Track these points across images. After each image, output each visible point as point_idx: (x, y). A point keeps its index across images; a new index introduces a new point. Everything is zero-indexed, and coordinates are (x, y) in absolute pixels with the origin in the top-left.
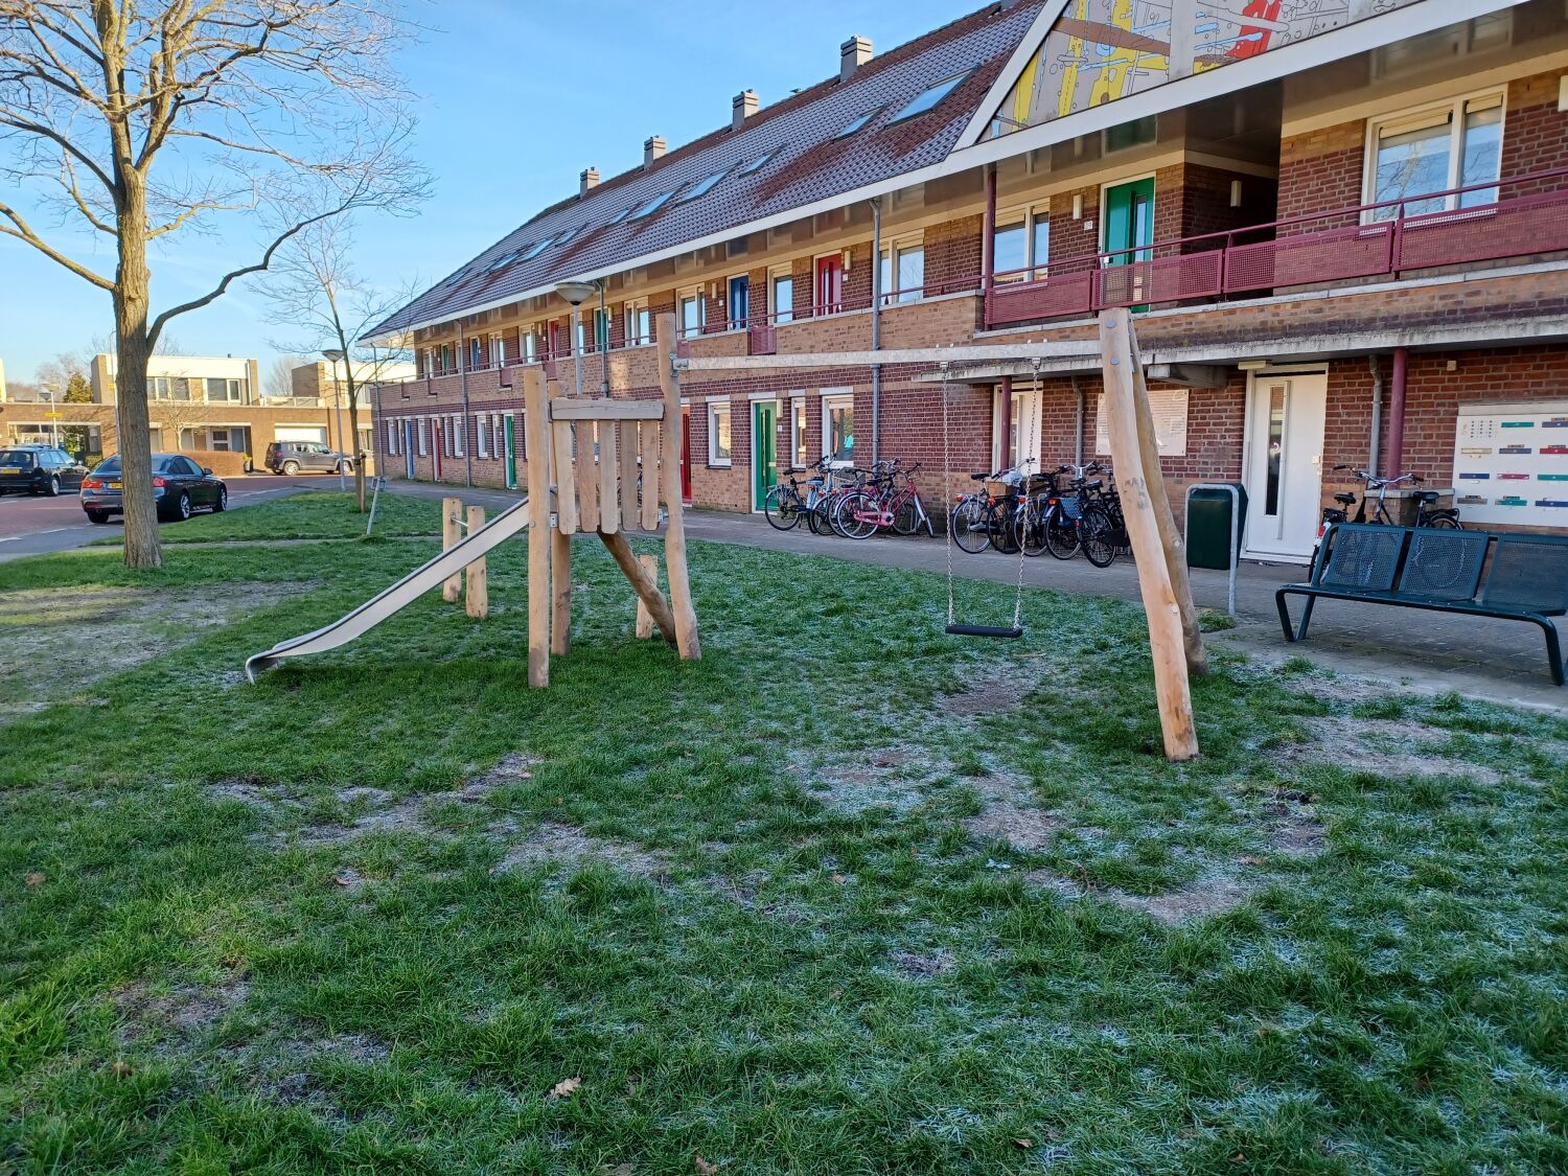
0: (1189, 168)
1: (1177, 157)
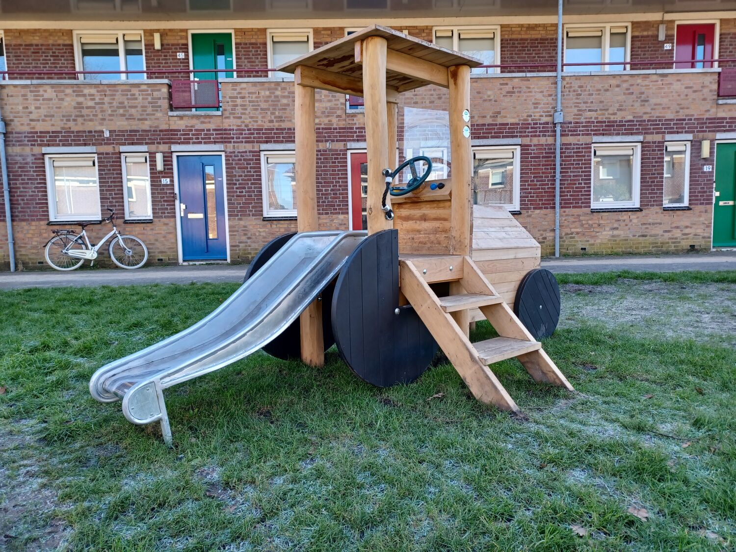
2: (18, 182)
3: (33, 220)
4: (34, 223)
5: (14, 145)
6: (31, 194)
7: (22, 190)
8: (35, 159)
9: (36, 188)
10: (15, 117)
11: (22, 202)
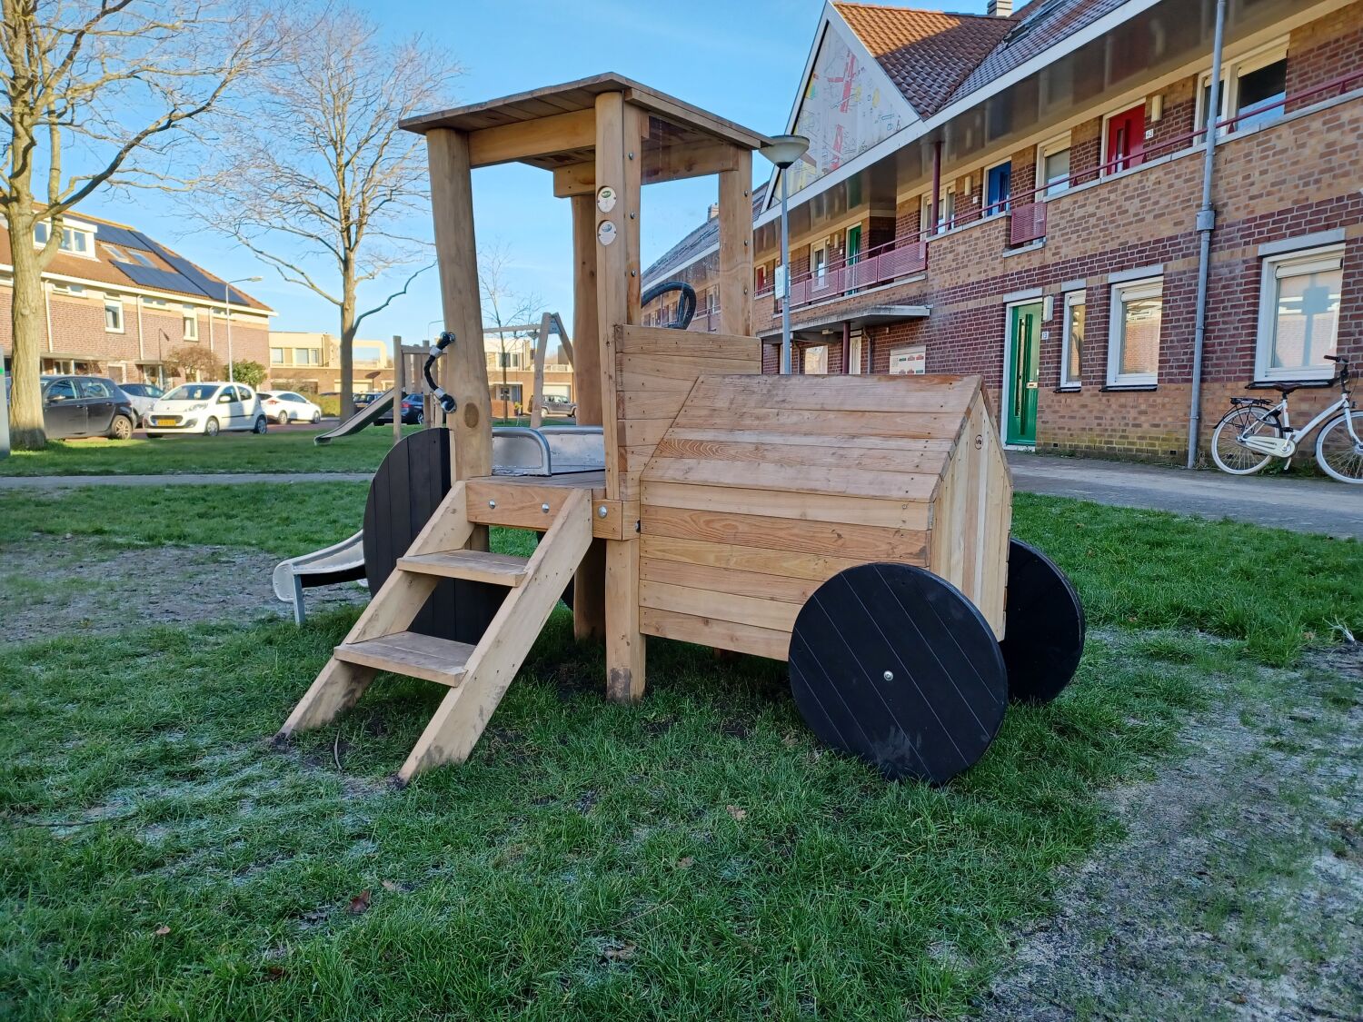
0: (872, 219)
1: (866, 214)
2: (1217, 313)
3: (1229, 379)
4: (1229, 385)
5: (1221, 248)
6: (1233, 332)
7: (1221, 326)
8: (1247, 269)
9: (1240, 321)
10: (1230, 198)
11: (1218, 348)
